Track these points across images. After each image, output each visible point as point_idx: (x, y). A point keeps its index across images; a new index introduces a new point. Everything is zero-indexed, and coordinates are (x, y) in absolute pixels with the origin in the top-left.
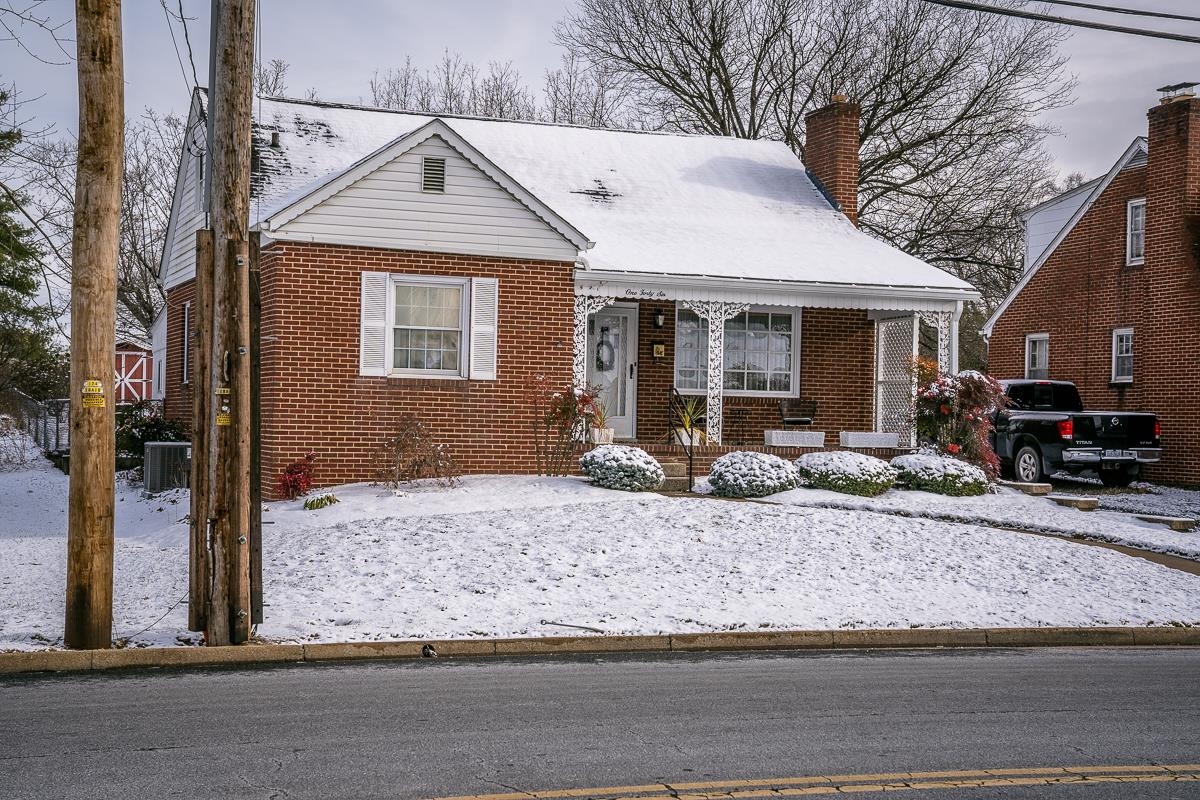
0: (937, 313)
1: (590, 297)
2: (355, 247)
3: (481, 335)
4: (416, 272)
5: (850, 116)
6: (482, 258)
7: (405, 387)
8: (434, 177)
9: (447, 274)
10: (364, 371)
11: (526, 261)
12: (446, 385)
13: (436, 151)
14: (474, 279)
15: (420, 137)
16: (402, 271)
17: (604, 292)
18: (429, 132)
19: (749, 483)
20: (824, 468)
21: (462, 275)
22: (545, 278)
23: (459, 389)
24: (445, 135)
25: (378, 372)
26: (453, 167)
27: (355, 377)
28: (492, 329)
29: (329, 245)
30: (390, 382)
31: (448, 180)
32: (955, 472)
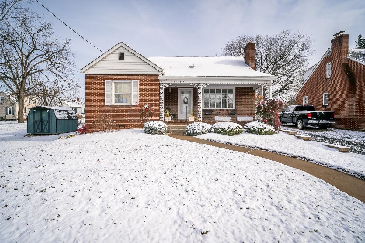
0: (265, 84)
1: (165, 84)
2: (103, 75)
3: (134, 94)
4: (118, 80)
5: (252, 45)
6: (135, 75)
7: (116, 107)
8: (122, 56)
9: (126, 80)
10: (106, 104)
11: (146, 75)
12: (126, 107)
13: (122, 50)
14: (132, 80)
15: (117, 47)
16: (114, 80)
17: (168, 82)
18: (119, 45)
19: (193, 132)
20: (217, 127)
21: (129, 80)
22: (151, 79)
23: (129, 108)
24: (124, 46)
25: (110, 104)
26: (126, 54)
27: (104, 105)
28: (137, 93)
29: (97, 75)
30: (112, 106)
31: (125, 57)
32: (262, 128)
